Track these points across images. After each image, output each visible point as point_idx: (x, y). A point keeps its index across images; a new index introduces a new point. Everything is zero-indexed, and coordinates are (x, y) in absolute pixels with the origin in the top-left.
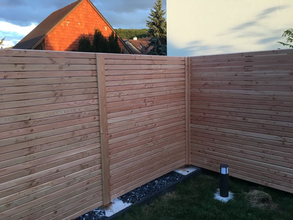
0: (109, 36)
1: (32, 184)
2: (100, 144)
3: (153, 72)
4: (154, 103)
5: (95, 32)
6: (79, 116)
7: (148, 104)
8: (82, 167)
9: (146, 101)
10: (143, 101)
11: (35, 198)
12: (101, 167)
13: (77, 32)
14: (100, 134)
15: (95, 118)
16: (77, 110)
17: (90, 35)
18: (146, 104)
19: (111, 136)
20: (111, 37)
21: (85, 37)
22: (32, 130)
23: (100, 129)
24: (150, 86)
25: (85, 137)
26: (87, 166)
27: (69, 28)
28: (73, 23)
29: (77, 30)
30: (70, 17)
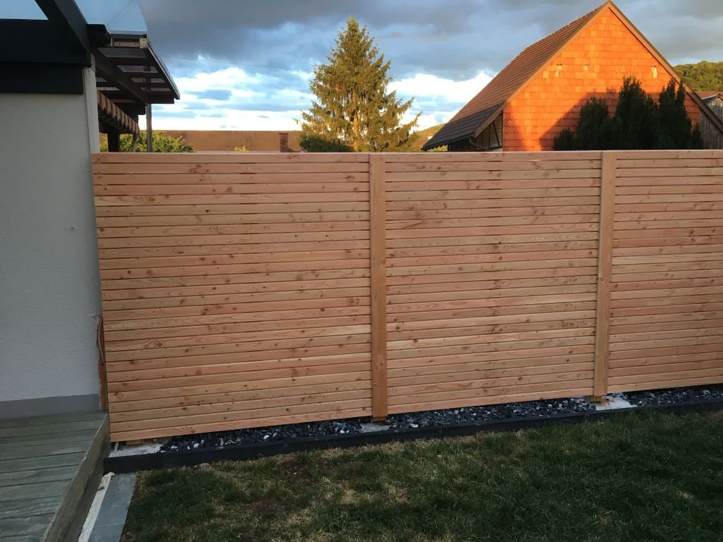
0: (660, 91)
1: (494, 329)
2: (597, 295)
3: (714, 180)
4: (713, 240)
5: (623, 85)
6: (566, 247)
7: (699, 240)
8: (564, 324)
9: (694, 234)
10: (687, 234)
11: (496, 350)
12: (594, 332)
13: (578, 89)
14: (597, 279)
15: (591, 253)
16: (564, 238)
17: (611, 93)
18: (693, 240)
19: (616, 286)
20: (665, 93)
21: (598, 98)
22: (501, 258)
23: (597, 270)
24: (706, 206)
25: (572, 279)
26: (572, 326)
27: (560, 82)
28: (570, 67)
29: (579, 83)
30: (564, 54)
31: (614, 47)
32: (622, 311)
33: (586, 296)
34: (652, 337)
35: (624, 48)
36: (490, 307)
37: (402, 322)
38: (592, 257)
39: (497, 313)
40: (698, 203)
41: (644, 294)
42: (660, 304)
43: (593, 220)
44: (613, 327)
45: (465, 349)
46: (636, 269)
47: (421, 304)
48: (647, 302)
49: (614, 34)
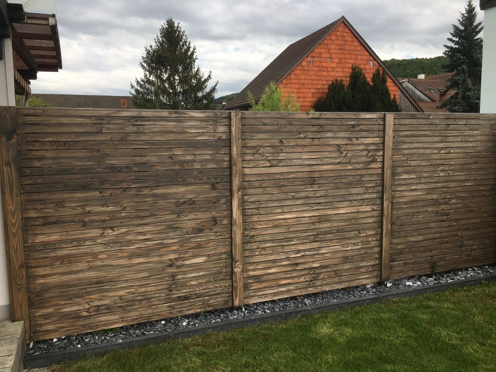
0: (372, 76)
5: (351, 71)
13: (325, 73)
14: (383, 201)
22: (320, 188)
25: (367, 202)
27: (314, 68)
28: (320, 60)
29: (326, 69)
30: (316, 51)
31: (346, 47)
32: (398, 222)
33: (375, 213)
34: (416, 240)
35: (353, 48)
36: (313, 223)
37: (254, 236)
38: (379, 186)
39: (317, 227)
40: (443, 148)
41: (411, 211)
42: (421, 217)
43: (379, 160)
44: (392, 234)
45: (297, 253)
46: (406, 194)
47: (266, 222)
48: (413, 216)
49: (346, 38)
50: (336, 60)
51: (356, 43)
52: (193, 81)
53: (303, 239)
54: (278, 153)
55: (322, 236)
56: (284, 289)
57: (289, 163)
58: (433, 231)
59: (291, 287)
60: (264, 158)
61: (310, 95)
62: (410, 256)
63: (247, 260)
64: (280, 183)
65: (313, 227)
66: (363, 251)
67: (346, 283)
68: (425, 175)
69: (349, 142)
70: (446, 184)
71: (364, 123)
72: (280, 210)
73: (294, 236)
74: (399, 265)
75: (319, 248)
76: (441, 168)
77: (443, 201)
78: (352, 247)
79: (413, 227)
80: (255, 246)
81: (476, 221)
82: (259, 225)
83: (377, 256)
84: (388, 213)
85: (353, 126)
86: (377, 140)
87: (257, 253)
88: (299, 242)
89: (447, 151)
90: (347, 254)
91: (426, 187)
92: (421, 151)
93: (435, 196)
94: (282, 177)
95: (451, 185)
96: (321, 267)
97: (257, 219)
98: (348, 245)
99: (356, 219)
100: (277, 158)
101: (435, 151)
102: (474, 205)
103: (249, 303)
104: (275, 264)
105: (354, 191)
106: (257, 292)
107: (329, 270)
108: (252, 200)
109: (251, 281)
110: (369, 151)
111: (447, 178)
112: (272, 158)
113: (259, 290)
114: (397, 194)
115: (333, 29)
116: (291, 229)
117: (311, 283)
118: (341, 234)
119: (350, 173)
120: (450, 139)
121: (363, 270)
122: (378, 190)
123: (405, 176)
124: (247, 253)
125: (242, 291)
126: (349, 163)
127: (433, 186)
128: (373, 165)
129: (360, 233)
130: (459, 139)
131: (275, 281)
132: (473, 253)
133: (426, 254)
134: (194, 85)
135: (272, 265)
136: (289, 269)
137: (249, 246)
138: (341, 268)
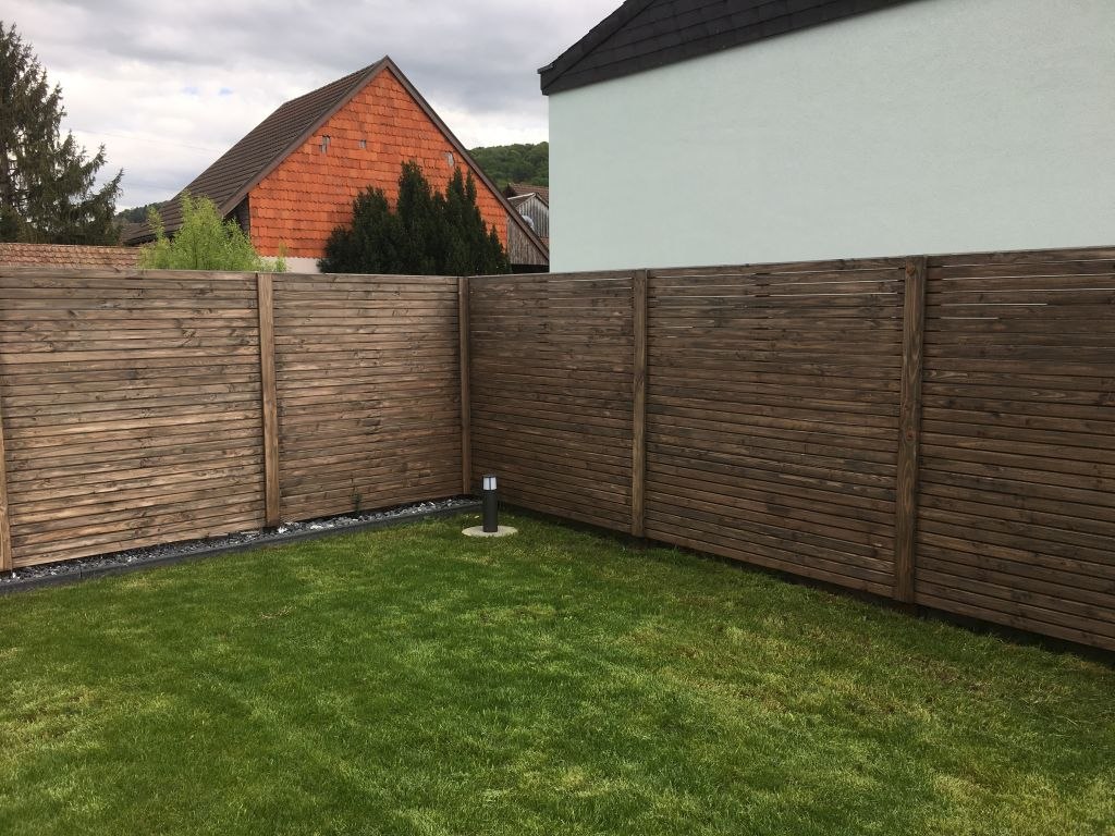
2: (263, 421)
12: (263, 460)
13: (354, 173)
14: (263, 404)
16: (219, 362)
18: (359, 363)
22: (147, 384)
23: (262, 395)
25: (234, 405)
27: (328, 160)
28: (340, 142)
29: (355, 164)
30: (332, 123)
32: (293, 436)
33: (250, 423)
34: (325, 462)
35: (410, 124)
36: (139, 439)
37: (27, 460)
38: (255, 382)
39: (147, 445)
40: (361, 327)
41: (313, 418)
42: (331, 428)
43: (252, 342)
44: (282, 453)
45: (110, 486)
46: (304, 393)
47: (50, 438)
48: (318, 426)
49: (396, 103)
50: (377, 147)
51: (417, 115)
52: (57, 167)
53: (120, 464)
54: (67, 331)
55: (156, 459)
56: (88, 542)
57: (88, 347)
58: (355, 447)
59: (102, 539)
60: (39, 339)
61: (324, 216)
62: (316, 487)
63: (17, 498)
64: (72, 377)
65: (138, 445)
66: (232, 481)
67: (204, 530)
68: (334, 365)
69: (195, 315)
70: (370, 378)
71: (221, 286)
72: (75, 420)
73: (104, 459)
74: (298, 500)
75: (152, 477)
76: (361, 355)
77: (368, 404)
78: (212, 475)
79: (319, 443)
80: (30, 476)
81: (424, 433)
82: (37, 442)
83: (257, 487)
84: (272, 422)
85: (202, 291)
86: (246, 313)
87: (35, 487)
88: (112, 468)
89: (369, 330)
90: (203, 486)
91: (337, 383)
92: (324, 330)
93: (354, 397)
94: (75, 368)
95: (380, 380)
96: (155, 507)
97: (32, 434)
98: (204, 472)
99: (217, 432)
100: (65, 339)
101: (349, 331)
102: (420, 410)
103: (24, 565)
104: (70, 504)
105: (210, 389)
106: (39, 547)
107: (171, 510)
108: (21, 403)
109: (25, 531)
110: (234, 329)
111: (371, 370)
112: (55, 339)
113: (41, 544)
114: (288, 394)
115: (367, 81)
116: (97, 449)
117: (139, 532)
118: (190, 455)
119: (201, 363)
120: (373, 312)
121: (234, 509)
122: (254, 387)
123: (300, 367)
124: (16, 487)
125: (9, 547)
126: (199, 347)
127: (349, 381)
128: (242, 351)
129: (225, 453)
130: (389, 312)
131: (72, 529)
132: (424, 481)
133: (343, 484)
134: (60, 176)
135: (64, 505)
136: (96, 510)
137: (18, 476)
138: (193, 507)
